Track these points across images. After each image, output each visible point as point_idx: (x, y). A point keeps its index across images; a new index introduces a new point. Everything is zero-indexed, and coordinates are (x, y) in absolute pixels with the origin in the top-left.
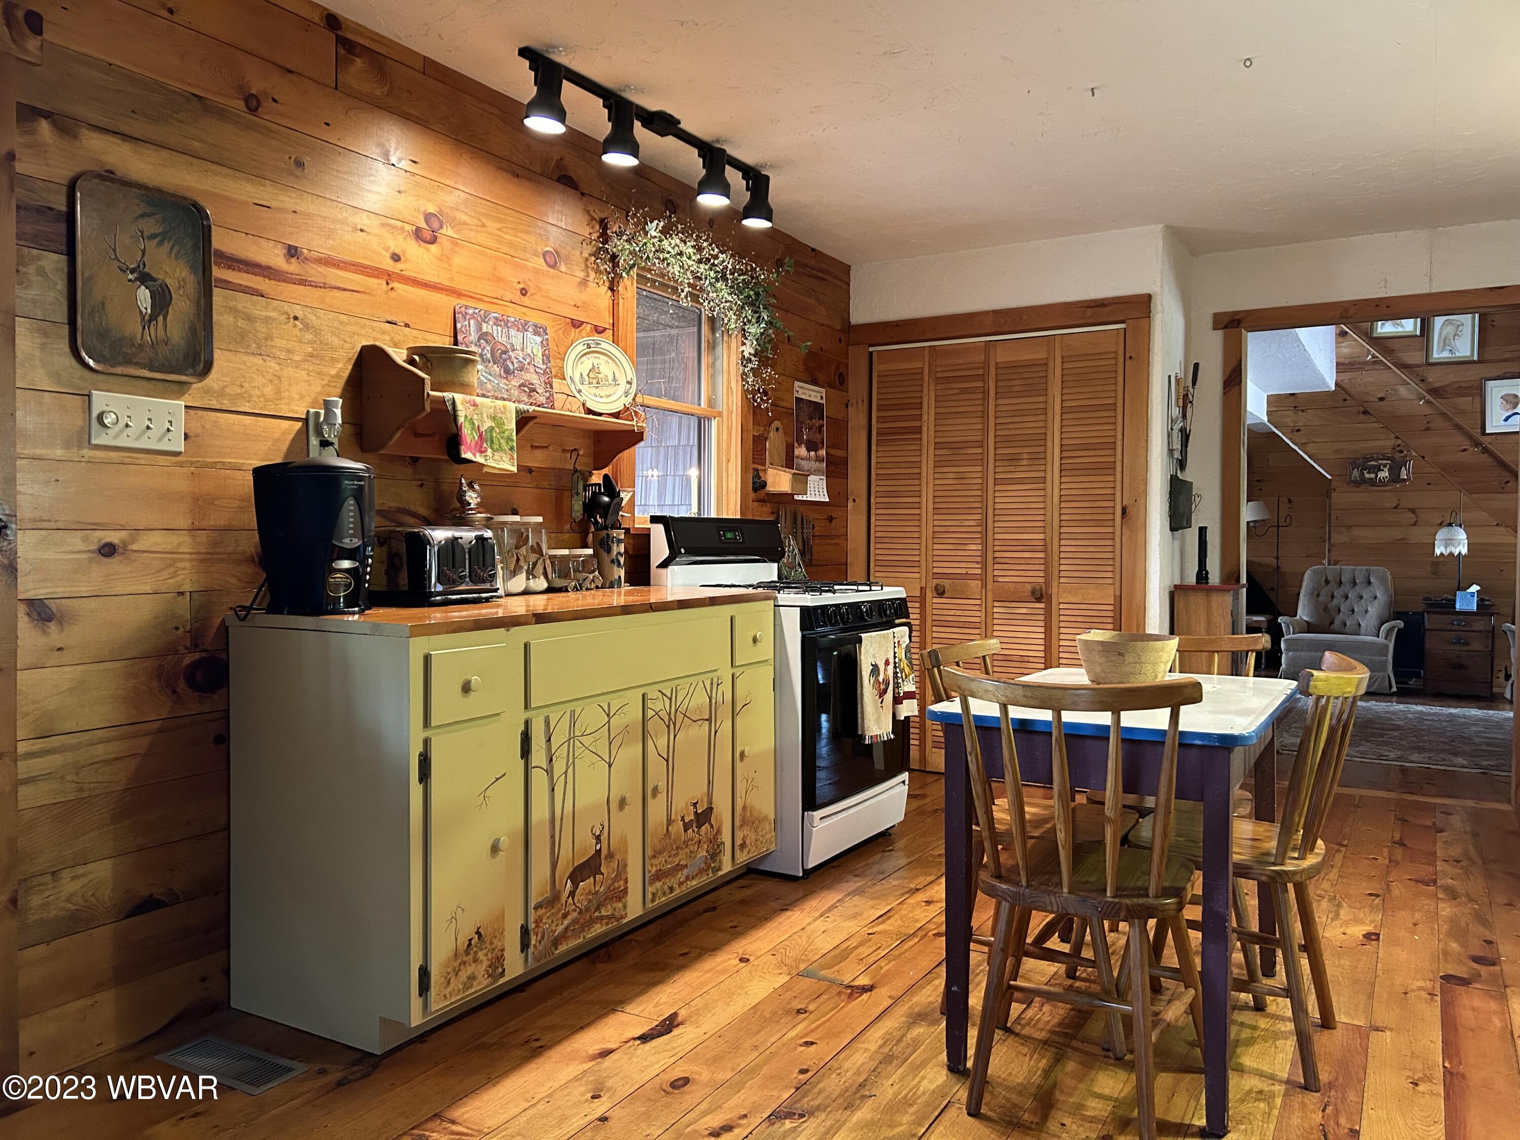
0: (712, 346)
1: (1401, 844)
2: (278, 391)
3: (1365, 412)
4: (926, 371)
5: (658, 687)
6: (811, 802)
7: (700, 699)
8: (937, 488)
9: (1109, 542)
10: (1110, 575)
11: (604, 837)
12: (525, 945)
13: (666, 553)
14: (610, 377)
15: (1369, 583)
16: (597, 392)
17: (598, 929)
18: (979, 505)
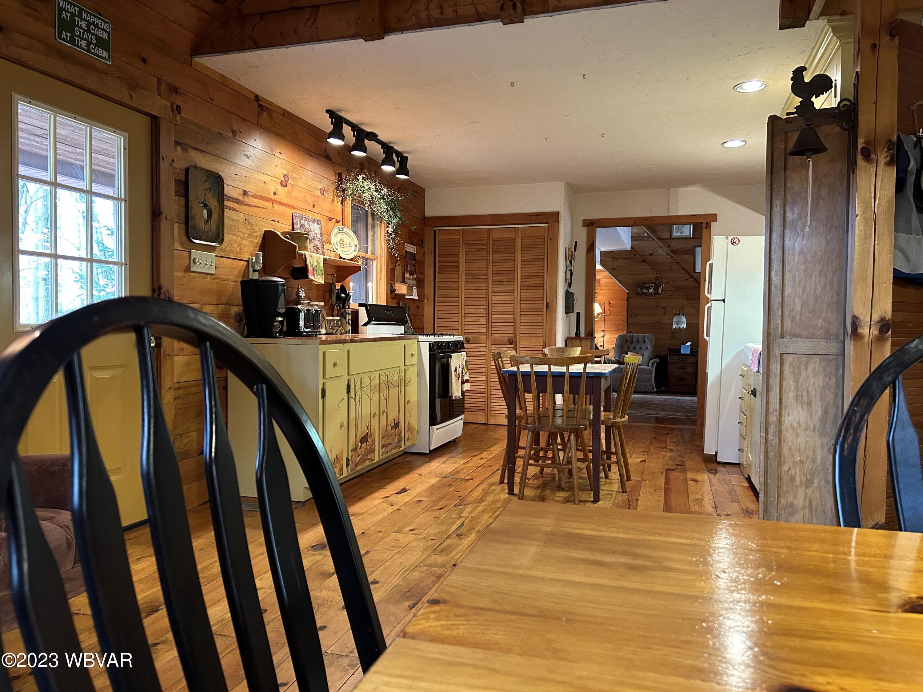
0: (373, 227)
1: (655, 438)
2: (240, 249)
3: (644, 261)
4: (461, 240)
5: (384, 371)
6: (433, 422)
7: (396, 378)
8: (466, 294)
9: (541, 318)
10: (541, 332)
11: (369, 428)
12: (348, 465)
13: (366, 320)
14: (348, 243)
15: (645, 342)
16: (344, 250)
17: (367, 463)
18: (485, 302)
